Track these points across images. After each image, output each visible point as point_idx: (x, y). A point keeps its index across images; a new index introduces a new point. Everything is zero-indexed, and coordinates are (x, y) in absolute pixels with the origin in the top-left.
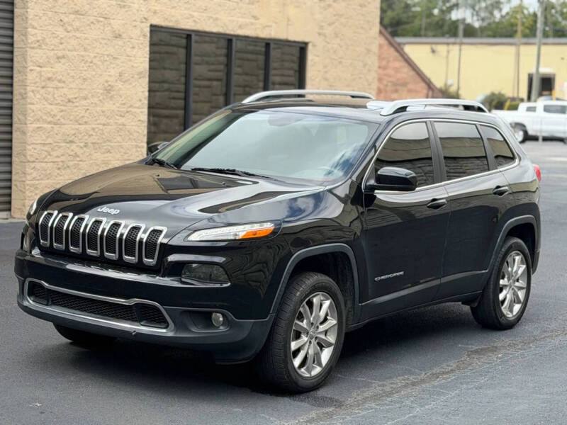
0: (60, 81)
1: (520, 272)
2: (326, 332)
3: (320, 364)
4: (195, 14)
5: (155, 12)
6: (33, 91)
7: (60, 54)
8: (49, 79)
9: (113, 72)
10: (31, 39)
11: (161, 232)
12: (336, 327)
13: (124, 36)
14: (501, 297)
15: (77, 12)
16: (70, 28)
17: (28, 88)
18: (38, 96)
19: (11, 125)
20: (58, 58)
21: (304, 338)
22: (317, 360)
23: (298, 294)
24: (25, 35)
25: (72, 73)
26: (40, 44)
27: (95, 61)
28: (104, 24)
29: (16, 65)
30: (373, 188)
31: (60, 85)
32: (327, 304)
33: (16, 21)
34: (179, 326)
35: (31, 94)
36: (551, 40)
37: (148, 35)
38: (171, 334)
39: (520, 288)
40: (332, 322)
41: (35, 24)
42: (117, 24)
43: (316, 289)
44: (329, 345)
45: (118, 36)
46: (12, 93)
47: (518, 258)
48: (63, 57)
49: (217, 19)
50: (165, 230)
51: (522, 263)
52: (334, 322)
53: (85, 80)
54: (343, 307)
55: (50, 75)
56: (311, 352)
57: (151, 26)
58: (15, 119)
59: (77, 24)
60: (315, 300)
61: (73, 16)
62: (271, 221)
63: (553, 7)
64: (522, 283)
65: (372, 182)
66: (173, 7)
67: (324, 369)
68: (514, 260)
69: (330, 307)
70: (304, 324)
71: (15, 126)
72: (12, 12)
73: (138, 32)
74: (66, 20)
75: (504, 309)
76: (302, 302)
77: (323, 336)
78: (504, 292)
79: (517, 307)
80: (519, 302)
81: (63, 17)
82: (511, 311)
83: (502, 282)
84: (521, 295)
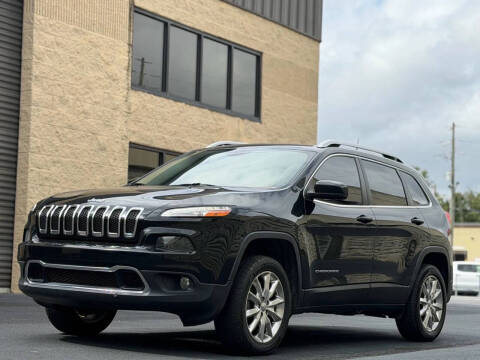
0: (55, 181)
1: (436, 295)
2: (275, 307)
3: (270, 334)
4: (166, 137)
5: (134, 132)
6: (32, 188)
7: (55, 159)
8: (46, 178)
9: (98, 177)
10: (32, 145)
11: (139, 211)
12: (283, 305)
13: (108, 149)
14: (422, 312)
15: (70, 127)
16: (64, 139)
17: (29, 185)
18: (37, 192)
19: (13, 216)
20: (54, 162)
21: (257, 309)
22: (268, 330)
23: (252, 269)
24: (28, 142)
25: (65, 176)
26: (40, 149)
27: (84, 167)
28: (92, 139)
29: (19, 166)
30: (312, 196)
31: (55, 184)
32: (275, 283)
33: (21, 131)
34: (153, 287)
35: (30, 190)
36: (462, 224)
37: (128, 149)
38: (147, 294)
39: (438, 309)
40: (279, 300)
41: (35, 133)
42: (102, 139)
43: (266, 268)
44: (278, 319)
45: (103, 149)
46: (15, 189)
47: (434, 283)
48: (58, 162)
49: (184, 142)
50: (142, 209)
51: (437, 287)
52: (282, 300)
53: (75, 182)
54: (289, 290)
55: (47, 175)
56: (263, 322)
57: (130, 143)
58: (17, 210)
59: (70, 136)
60: (266, 278)
61: (67, 130)
62: (229, 206)
63: (462, 199)
64: (439, 304)
65: (312, 191)
66: (148, 130)
67: (274, 339)
68: (431, 284)
69: (278, 286)
70: (257, 296)
71: (16, 216)
72: (18, 124)
73: (119, 146)
74: (60, 132)
75: (425, 324)
76: (255, 276)
77: (272, 310)
78: (424, 309)
79: (436, 324)
80: (437, 320)
81: (58, 130)
82: (431, 327)
83: (421, 300)
84: (438, 314)
